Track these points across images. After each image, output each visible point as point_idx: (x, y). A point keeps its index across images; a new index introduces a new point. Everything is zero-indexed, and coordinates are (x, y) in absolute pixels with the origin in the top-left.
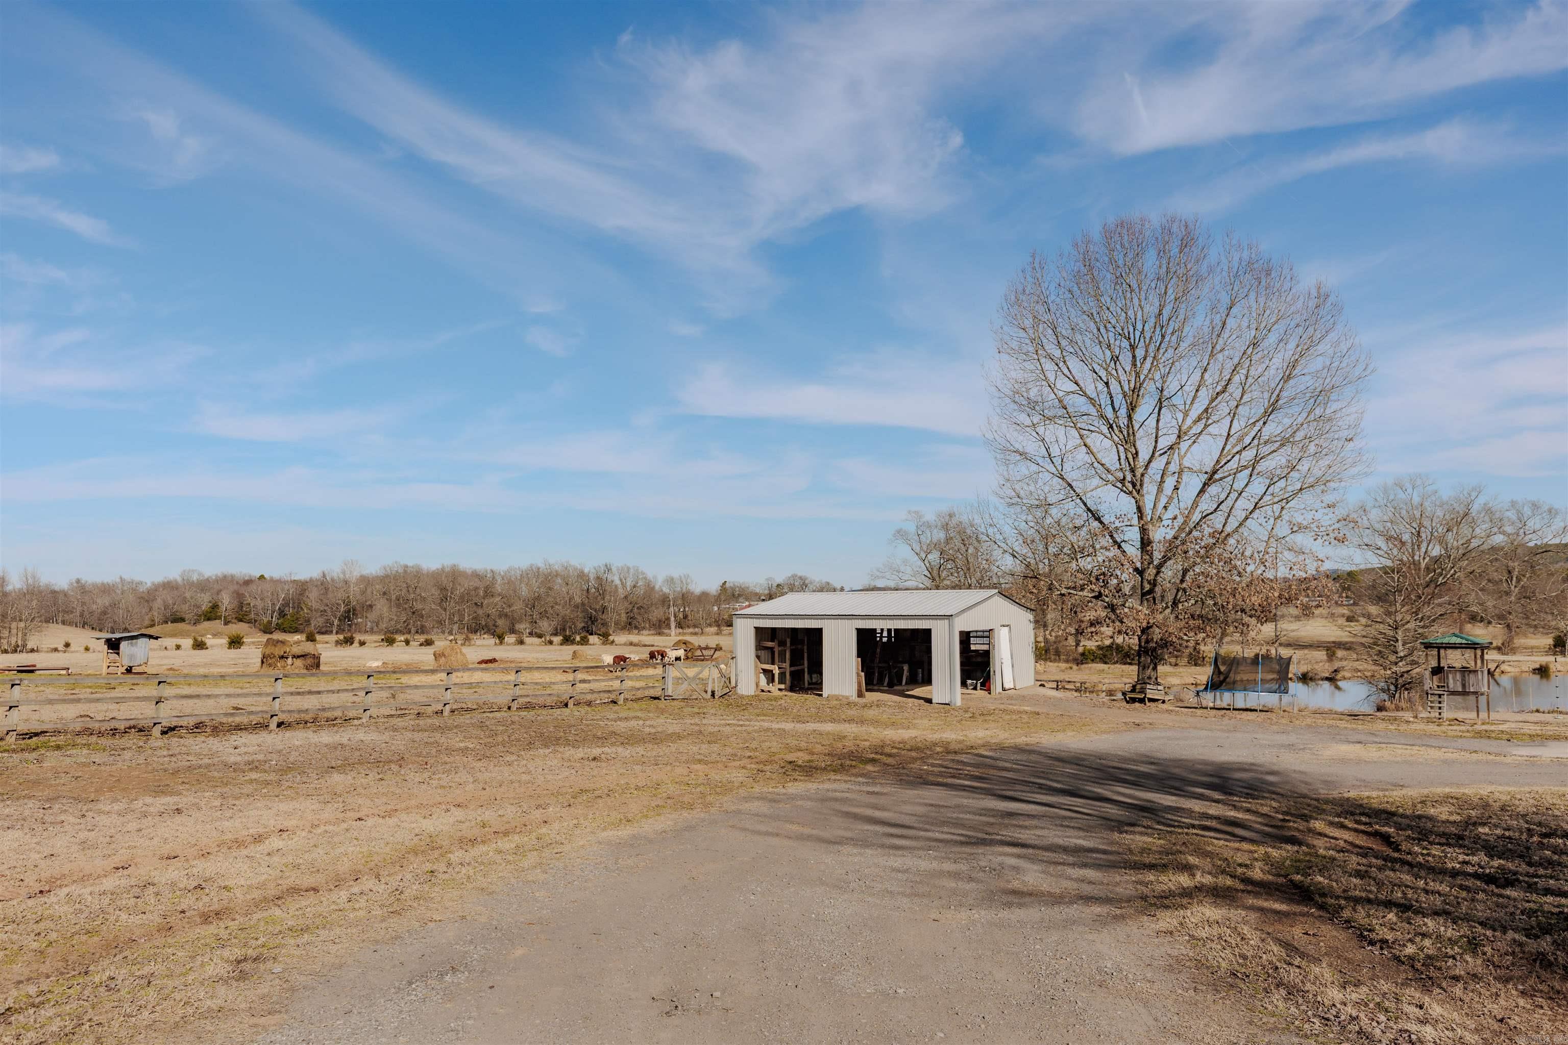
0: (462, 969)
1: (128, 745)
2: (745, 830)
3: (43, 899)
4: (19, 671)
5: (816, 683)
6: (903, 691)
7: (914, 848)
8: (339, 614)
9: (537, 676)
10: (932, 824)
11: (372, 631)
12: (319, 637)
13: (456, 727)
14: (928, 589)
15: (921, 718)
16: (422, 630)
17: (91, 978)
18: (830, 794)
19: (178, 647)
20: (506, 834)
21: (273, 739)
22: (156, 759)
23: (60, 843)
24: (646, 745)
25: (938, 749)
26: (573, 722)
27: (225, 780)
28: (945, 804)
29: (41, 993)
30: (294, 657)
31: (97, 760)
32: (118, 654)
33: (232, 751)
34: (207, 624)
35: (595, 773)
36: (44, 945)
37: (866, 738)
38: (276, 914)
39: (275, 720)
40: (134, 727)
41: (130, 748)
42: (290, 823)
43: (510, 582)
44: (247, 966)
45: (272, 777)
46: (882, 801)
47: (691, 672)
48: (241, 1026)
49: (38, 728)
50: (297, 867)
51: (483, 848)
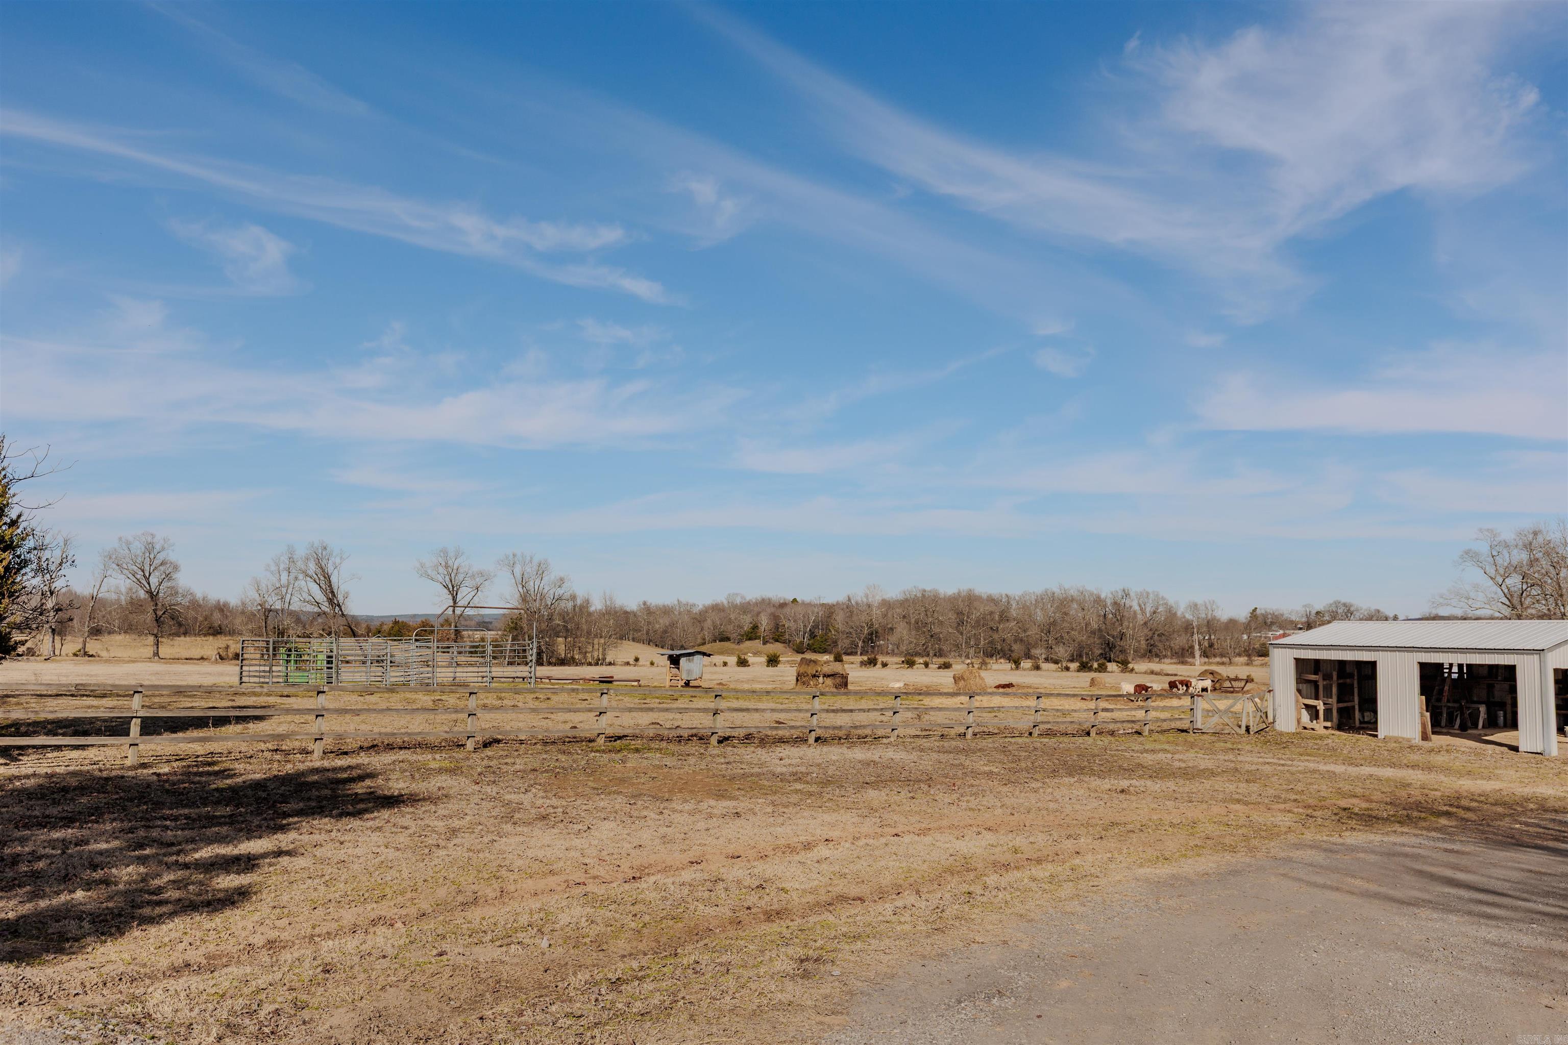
0: (1008, 994)
1: (692, 752)
2: (1299, 880)
3: (637, 885)
4: (601, 682)
5: (1369, 722)
6: (1480, 735)
7: (1512, 920)
8: (863, 637)
9: (1056, 703)
10: (1533, 893)
11: (893, 653)
12: (845, 658)
13: (980, 750)
14: (1506, 618)
15: (1506, 767)
16: (940, 653)
17: (680, 960)
18: (1399, 849)
19: (725, 664)
20: (1039, 861)
21: (812, 753)
22: (715, 765)
23: (645, 836)
24: (1177, 780)
25: (1532, 806)
26: (1096, 752)
27: (774, 789)
28: (1549, 871)
29: (642, 968)
30: (825, 676)
31: (668, 763)
32: (678, 669)
33: (778, 762)
34: (748, 643)
35: (1125, 805)
36: (640, 925)
37: (1436, 787)
38: (830, 919)
39: (813, 735)
40: (695, 735)
41: (694, 754)
42: (834, 834)
43: (1025, 607)
44: (809, 966)
45: (814, 788)
46: (1464, 861)
47: (1223, 704)
48: (809, 1021)
49: (620, 732)
50: (843, 876)
51: (1018, 874)
